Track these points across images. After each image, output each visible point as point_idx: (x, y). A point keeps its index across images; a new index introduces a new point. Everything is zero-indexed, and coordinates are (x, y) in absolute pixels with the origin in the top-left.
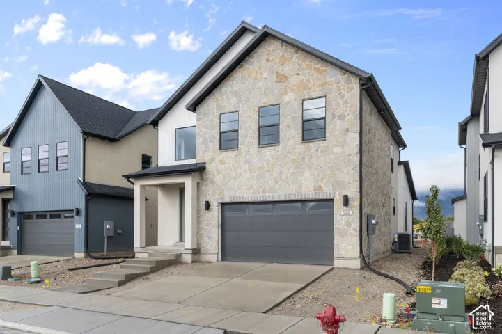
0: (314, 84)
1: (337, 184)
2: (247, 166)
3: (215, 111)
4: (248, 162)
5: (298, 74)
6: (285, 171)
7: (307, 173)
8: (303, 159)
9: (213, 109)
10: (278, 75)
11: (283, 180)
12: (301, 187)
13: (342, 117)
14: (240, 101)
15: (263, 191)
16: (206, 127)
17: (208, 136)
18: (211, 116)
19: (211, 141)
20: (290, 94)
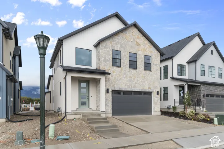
0: (148, 51)
1: (155, 87)
2: (125, 76)
3: (110, 47)
4: (125, 74)
5: (143, 45)
6: (139, 80)
7: (146, 82)
8: (145, 77)
9: (109, 46)
10: (137, 42)
11: (138, 83)
12: (144, 87)
13: (156, 65)
14: (121, 47)
15: (131, 86)
16: (105, 53)
17: (106, 58)
18: (108, 49)
19: (108, 61)
20: (140, 51)
